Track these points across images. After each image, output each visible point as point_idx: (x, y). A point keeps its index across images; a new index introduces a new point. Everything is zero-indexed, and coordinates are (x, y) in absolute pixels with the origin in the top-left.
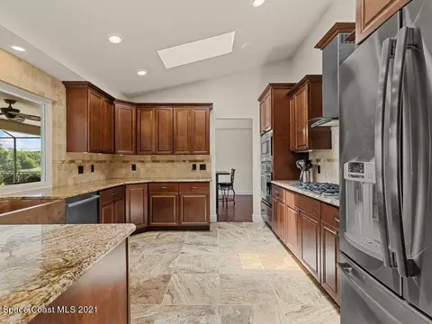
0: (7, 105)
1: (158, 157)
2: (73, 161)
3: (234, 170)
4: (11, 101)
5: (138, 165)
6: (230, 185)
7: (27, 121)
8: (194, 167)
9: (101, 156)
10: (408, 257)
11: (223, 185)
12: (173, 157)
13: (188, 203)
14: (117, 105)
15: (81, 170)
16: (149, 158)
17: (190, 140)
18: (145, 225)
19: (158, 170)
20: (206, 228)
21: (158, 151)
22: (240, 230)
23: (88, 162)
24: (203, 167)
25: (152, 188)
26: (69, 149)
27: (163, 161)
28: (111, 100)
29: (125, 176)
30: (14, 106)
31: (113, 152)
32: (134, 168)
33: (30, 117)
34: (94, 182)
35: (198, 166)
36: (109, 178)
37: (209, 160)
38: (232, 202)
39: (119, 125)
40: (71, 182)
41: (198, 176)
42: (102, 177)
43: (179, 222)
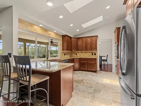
0: (51, 41)
1: (82, 51)
2: (63, 53)
3: (107, 56)
4: (52, 40)
5: (77, 54)
6: (106, 60)
7: (54, 44)
8: (92, 54)
9: (69, 51)
10: (123, 72)
11: (103, 60)
12: (86, 51)
13: (90, 64)
14: (72, 39)
15: (65, 55)
16: (80, 52)
17: (91, 47)
18: (79, 69)
19: (82, 55)
20: (95, 72)
21: (82, 50)
22: (106, 73)
23: (66, 53)
24: (95, 54)
25: (80, 59)
26: (63, 50)
27: (84, 53)
28: (71, 38)
29: (74, 56)
30: (52, 41)
31: (71, 50)
32: (76, 54)
33: (55, 43)
34: (68, 57)
35: (94, 54)
36: (71, 57)
37: (97, 52)
38: (107, 66)
39: (73, 43)
40: (63, 57)
41: (93, 57)
42: (69, 56)
43: (88, 69)
